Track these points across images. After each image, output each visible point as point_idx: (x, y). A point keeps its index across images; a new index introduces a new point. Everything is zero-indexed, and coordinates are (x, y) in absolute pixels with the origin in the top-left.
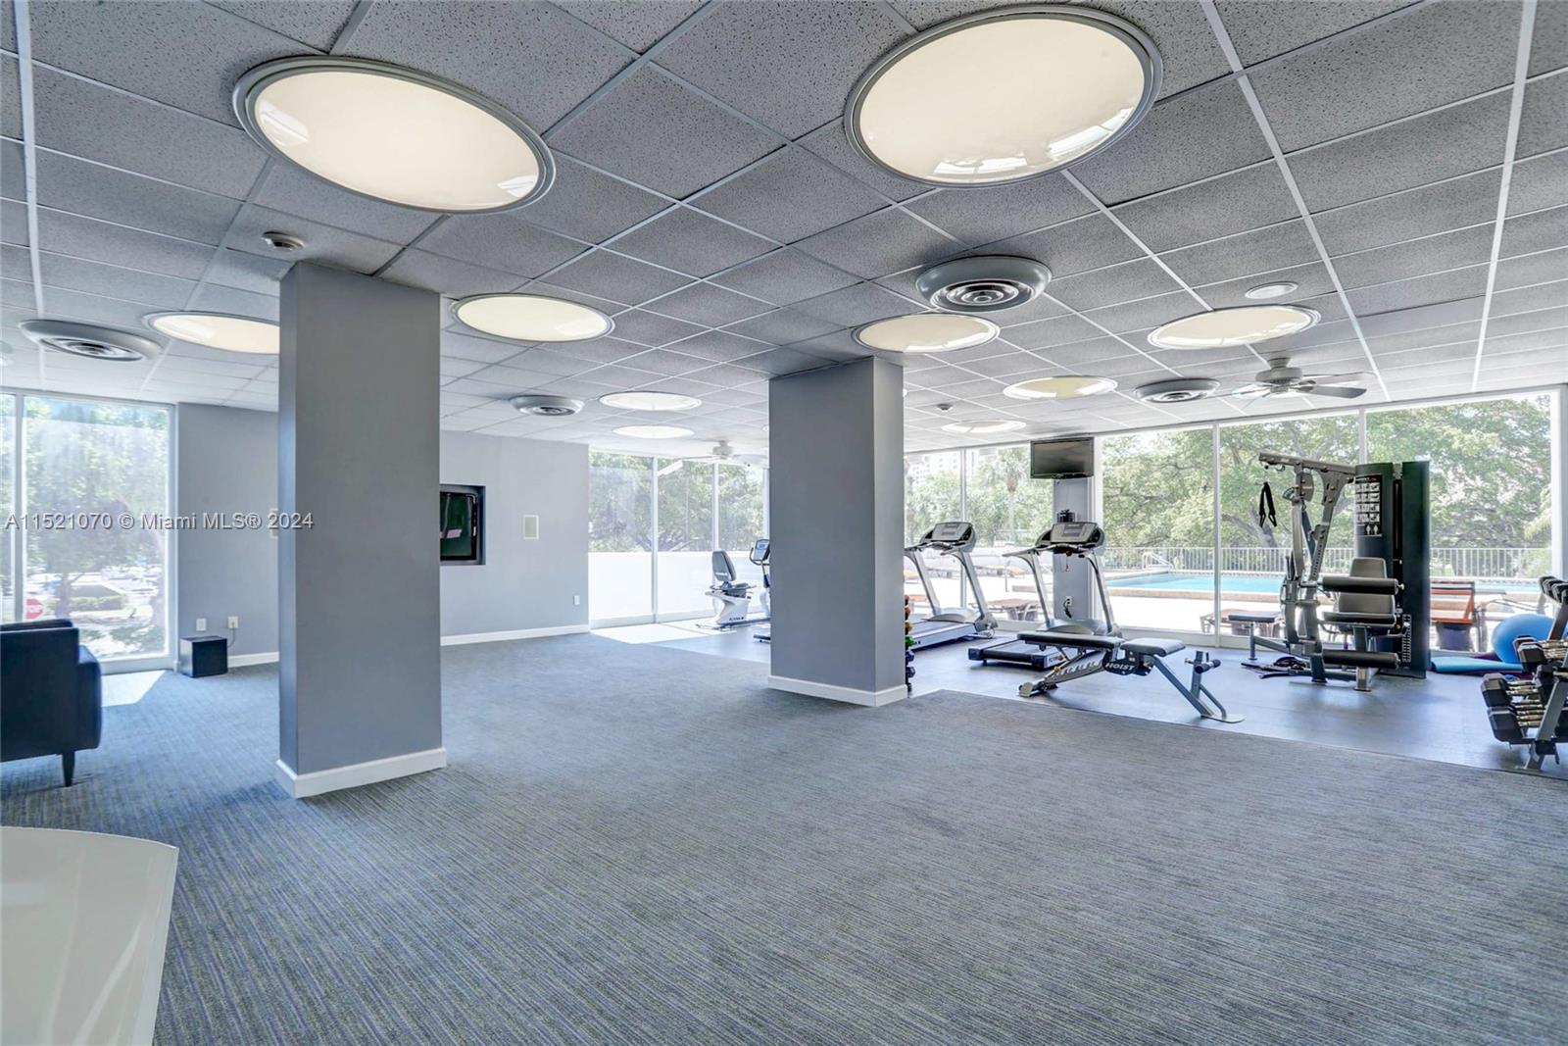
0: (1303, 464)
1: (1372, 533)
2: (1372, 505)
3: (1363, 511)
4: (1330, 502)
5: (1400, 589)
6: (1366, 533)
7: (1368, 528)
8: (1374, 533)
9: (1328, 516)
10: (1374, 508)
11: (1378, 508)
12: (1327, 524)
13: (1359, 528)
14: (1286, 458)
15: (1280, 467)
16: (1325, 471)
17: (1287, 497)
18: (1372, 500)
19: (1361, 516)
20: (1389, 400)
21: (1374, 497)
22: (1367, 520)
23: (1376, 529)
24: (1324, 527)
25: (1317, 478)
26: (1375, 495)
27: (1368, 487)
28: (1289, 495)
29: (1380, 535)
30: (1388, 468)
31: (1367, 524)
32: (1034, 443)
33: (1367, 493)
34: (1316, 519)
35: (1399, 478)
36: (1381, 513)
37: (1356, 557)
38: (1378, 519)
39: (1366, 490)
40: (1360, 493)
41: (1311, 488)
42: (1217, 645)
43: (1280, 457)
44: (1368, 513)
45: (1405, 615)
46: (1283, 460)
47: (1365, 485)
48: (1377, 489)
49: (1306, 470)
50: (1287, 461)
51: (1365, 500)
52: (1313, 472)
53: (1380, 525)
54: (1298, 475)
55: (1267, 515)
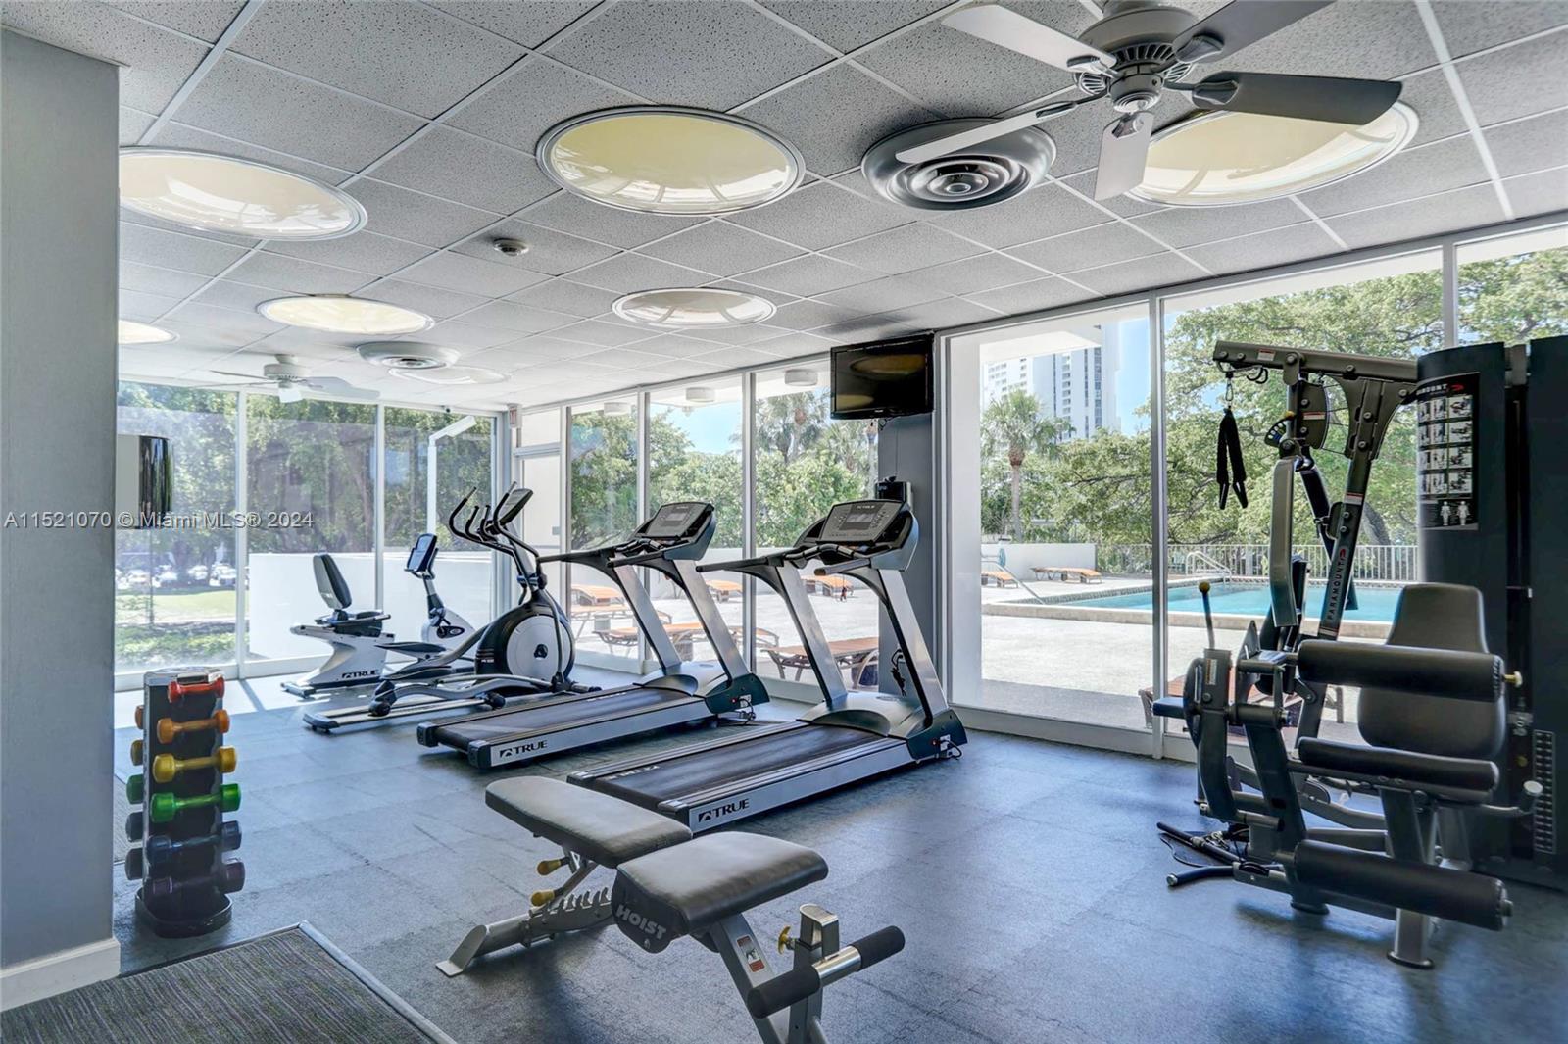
0: (1304, 362)
1: (1455, 520)
2: (1454, 452)
3: (1434, 466)
4: (1364, 447)
5: (1511, 684)
6: (1439, 521)
7: (1446, 509)
8: (1458, 521)
9: (1358, 482)
10: (1458, 460)
11: (1468, 459)
12: (1356, 500)
13: (1427, 509)
14: (1267, 350)
15: (1254, 372)
16: (1351, 375)
17: (1272, 441)
18: (1455, 438)
19: (1429, 478)
20: (1509, 214)
21: (1459, 431)
22: (1442, 489)
23: (1463, 510)
24: (1349, 507)
25: (1335, 393)
26: (1462, 425)
27: (1443, 408)
28: (1278, 436)
29: (1474, 527)
30: (1494, 353)
31: (1442, 499)
32: (835, 353)
33: (1443, 421)
34: (1335, 490)
35: (1522, 381)
36: (1475, 470)
37: (1418, 579)
38: (1468, 486)
39: (1440, 415)
40: (1426, 424)
41: (1322, 417)
42: (1158, 755)
43: (1256, 350)
44: (1445, 472)
45: (1538, 733)
46: (1262, 357)
47: (1438, 402)
48: (1467, 410)
49: (1313, 377)
50: (1270, 358)
51: (1439, 440)
52: (1327, 380)
53: (1473, 501)
54: (1293, 389)
55: (1231, 482)
